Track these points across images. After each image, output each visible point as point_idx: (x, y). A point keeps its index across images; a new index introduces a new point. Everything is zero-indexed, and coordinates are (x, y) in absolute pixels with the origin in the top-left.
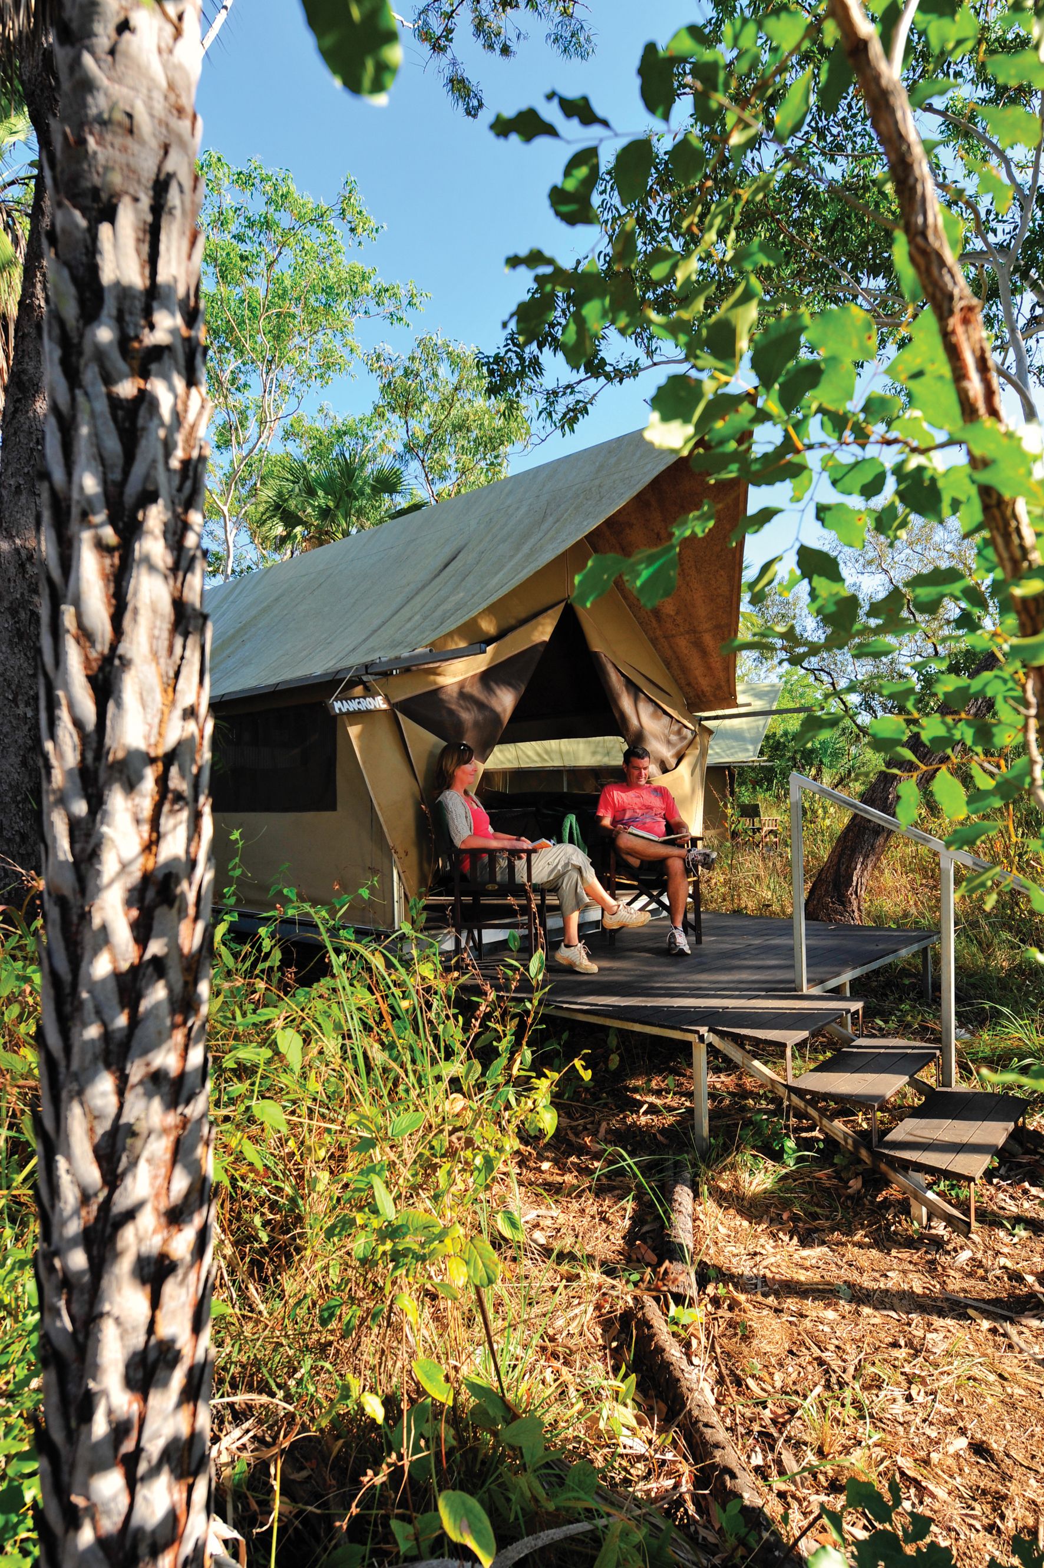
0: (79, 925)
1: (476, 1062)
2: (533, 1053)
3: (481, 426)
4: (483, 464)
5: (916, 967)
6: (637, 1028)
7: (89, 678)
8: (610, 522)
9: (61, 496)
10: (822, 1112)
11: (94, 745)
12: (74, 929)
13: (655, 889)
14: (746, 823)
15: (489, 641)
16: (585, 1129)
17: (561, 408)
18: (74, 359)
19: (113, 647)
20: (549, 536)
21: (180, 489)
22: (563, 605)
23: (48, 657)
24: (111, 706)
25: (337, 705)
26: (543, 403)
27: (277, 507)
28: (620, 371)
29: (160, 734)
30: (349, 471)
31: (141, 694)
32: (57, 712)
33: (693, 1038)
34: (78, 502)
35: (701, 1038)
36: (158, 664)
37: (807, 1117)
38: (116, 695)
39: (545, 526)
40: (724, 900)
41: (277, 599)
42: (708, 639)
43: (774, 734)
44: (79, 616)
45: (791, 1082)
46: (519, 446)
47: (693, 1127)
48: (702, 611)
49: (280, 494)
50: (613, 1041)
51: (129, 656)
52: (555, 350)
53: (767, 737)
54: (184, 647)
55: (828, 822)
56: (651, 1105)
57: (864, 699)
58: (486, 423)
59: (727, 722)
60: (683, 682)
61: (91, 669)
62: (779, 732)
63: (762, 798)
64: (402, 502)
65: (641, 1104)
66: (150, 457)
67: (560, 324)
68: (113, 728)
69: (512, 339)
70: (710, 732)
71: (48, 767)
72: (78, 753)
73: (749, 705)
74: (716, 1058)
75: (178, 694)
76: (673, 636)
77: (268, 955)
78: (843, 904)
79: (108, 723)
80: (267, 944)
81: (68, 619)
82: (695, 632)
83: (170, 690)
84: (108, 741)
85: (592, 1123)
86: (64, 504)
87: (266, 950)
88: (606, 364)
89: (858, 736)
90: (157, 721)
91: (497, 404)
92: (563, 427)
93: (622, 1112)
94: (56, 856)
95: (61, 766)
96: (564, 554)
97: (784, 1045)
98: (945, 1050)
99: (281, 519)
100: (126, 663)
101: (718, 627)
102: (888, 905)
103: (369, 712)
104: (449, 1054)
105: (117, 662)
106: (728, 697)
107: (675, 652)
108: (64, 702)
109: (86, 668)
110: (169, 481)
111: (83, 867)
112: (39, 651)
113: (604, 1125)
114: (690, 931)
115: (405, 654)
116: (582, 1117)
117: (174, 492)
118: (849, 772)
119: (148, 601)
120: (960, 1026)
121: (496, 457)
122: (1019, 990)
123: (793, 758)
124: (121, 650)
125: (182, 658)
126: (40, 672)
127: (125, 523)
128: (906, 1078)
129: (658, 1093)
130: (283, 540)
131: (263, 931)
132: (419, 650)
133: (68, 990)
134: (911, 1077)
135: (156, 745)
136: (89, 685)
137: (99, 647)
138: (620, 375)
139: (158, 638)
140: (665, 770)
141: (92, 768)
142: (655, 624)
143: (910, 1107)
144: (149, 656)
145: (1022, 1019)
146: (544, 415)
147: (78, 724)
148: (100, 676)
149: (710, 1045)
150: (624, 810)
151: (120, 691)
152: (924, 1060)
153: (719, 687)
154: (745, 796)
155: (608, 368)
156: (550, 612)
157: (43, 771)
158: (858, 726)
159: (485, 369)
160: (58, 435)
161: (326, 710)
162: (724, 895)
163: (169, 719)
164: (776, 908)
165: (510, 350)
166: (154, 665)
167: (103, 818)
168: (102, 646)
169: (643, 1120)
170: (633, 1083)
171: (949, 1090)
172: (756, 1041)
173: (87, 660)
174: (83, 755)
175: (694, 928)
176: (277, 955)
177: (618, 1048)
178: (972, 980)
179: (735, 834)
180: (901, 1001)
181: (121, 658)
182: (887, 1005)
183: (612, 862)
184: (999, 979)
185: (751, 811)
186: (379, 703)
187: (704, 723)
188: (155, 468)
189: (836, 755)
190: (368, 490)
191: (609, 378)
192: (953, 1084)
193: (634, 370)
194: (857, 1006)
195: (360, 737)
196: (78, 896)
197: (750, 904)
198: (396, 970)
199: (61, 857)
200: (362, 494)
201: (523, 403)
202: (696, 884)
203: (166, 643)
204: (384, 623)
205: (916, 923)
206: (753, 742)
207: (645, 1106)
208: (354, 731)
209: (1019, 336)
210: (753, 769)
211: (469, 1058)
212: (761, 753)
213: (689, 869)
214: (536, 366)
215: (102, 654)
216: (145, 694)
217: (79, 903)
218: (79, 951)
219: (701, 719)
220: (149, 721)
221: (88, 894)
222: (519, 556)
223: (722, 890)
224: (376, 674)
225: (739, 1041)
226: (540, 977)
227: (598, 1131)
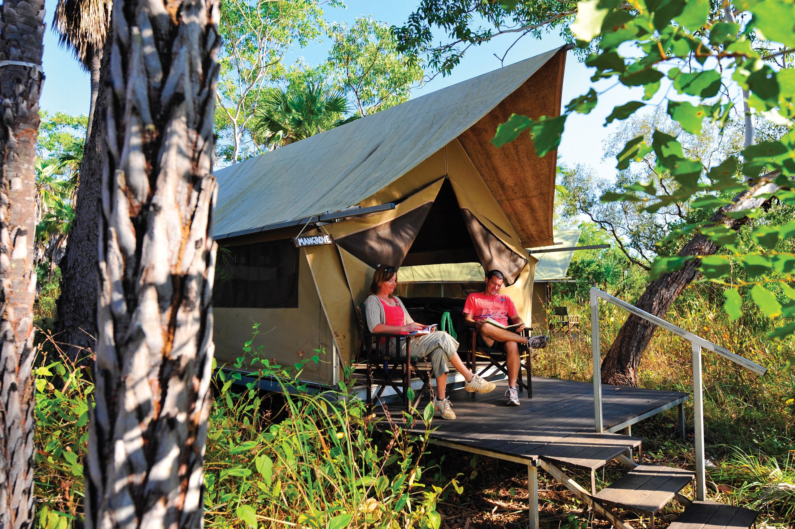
0: (117, 390)
1: (385, 477)
2: (422, 470)
3: (393, 71)
4: (394, 94)
5: (674, 417)
6: (491, 454)
7: (133, 220)
8: (473, 129)
9: (120, 97)
10: (615, 514)
11: (134, 265)
12: (113, 393)
13: (501, 361)
14: (557, 319)
15: (397, 202)
16: (456, 522)
17: (443, 59)
18: (132, 7)
19: (150, 198)
20: (435, 137)
21: (199, 94)
22: (443, 179)
23: (106, 205)
24: (146, 239)
25: (300, 241)
26: (431, 56)
27: (267, 119)
28: (479, 36)
29: (179, 258)
30: (312, 98)
31: (167, 231)
32: (110, 242)
33: (527, 462)
34: (130, 101)
35: (534, 463)
36: (179, 210)
37: (606, 518)
38: (149, 231)
39: (432, 131)
40: (545, 369)
41: (264, 175)
42: (535, 202)
43: (576, 262)
44: (127, 177)
45: (594, 494)
46: (416, 83)
47: (528, 523)
48: (531, 184)
49: (269, 112)
50: (473, 463)
51: (160, 204)
52: (439, 25)
53: (571, 264)
54: (198, 199)
55: (612, 319)
56: (499, 507)
57: (633, 241)
58: (396, 70)
59: (546, 254)
60: (519, 228)
61: (134, 213)
62: (579, 261)
63: (567, 303)
64: (344, 117)
65: (493, 506)
66: (180, 72)
67: (442, 9)
68: (147, 254)
69: (413, 18)
70: (536, 261)
71: (102, 280)
72: (122, 270)
73: (561, 243)
74: (543, 475)
75: (192, 231)
76: (513, 199)
77: (252, 400)
78: (624, 373)
79: (144, 250)
80: (252, 393)
81: (120, 180)
82: (526, 197)
83: (187, 228)
84: (143, 262)
85: (460, 518)
86: (121, 103)
87: (251, 397)
88: (470, 33)
89: (629, 264)
90: (177, 249)
91: (403, 57)
92: (444, 70)
93: (480, 511)
94: (104, 342)
95: (110, 279)
96: (444, 148)
97: (590, 469)
98: (698, 475)
99: (269, 127)
100: (157, 209)
101: (542, 194)
102: (653, 375)
103: (319, 245)
104: (368, 470)
105: (151, 209)
106: (548, 239)
107: (513, 210)
108: (114, 235)
109: (130, 212)
110: (193, 88)
111: (122, 349)
112: (100, 201)
113: (469, 519)
114: (524, 390)
115: (344, 209)
116: (454, 514)
117: (196, 96)
118: (624, 287)
119: (174, 167)
120: (706, 458)
121: (403, 90)
122: (745, 434)
123: (588, 278)
124: (155, 200)
125: (196, 206)
126: (100, 214)
127: (161, 116)
128: (673, 494)
129: (505, 499)
130: (269, 140)
131: (249, 385)
132: (352, 207)
133: (107, 437)
134: (676, 494)
135: (176, 266)
136: (132, 224)
137: (140, 198)
138: (479, 39)
139: (180, 193)
140: (507, 285)
141: (131, 281)
142: (501, 192)
143: (674, 513)
144: (174, 205)
145: (749, 454)
146: (432, 64)
147: (123, 250)
148: (140, 218)
149: (540, 467)
150: (482, 309)
151: (153, 228)
152: (685, 481)
153: (542, 232)
154: (557, 301)
155: (472, 35)
156: (435, 184)
157: (99, 283)
158: (630, 258)
159: (396, 37)
160: (119, 57)
161: (293, 244)
162: (545, 365)
163: (186, 248)
164: (579, 375)
165: (411, 25)
166: (177, 211)
167: (137, 316)
168: (142, 198)
169: (495, 517)
170: (487, 492)
171: (702, 502)
172: (569, 466)
173: (131, 208)
174: (125, 271)
175: (527, 388)
176: (258, 402)
177: (477, 467)
178: (712, 426)
179: (551, 327)
180: (665, 439)
181: (154, 205)
182: (655, 442)
183: (474, 343)
184: (731, 426)
185: (562, 311)
186: (326, 240)
187: (533, 255)
188: (183, 79)
189: (616, 276)
190: (324, 110)
191: (472, 41)
192: (705, 498)
193: (488, 36)
194: (637, 443)
195: (313, 261)
196: (118, 370)
197: (562, 372)
198: (334, 413)
199: (108, 343)
200: (321, 112)
201: (419, 57)
202: (528, 359)
203: (186, 197)
204: (331, 190)
205: (673, 387)
206: (563, 267)
207: (496, 508)
208: (309, 257)
209: (732, 14)
210: (562, 284)
211: (381, 474)
212: (568, 274)
213: (522, 348)
214: (427, 35)
215: (142, 203)
216: (170, 231)
217: (118, 375)
218: (116, 410)
219: (530, 252)
220: (172, 249)
221: (124, 369)
222: (416, 148)
223: (544, 362)
224: (325, 221)
225: (558, 464)
226: (430, 420)
227: (464, 524)
